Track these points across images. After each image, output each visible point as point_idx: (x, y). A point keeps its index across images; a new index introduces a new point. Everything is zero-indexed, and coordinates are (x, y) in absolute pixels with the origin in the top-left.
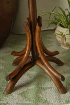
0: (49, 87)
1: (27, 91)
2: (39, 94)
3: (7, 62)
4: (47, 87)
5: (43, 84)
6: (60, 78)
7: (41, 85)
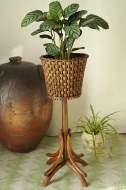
1: (59, 184)
2: (68, 187)
4: (74, 182)
6: (84, 175)
7: (70, 180)
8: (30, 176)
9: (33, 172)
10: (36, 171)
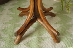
0: (47, 37)
1: (31, 41)
2: (40, 44)
3: (15, 13)
4: (45, 37)
5: (42, 34)
7: (41, 35)
8: (3, 31)
9: (6, 26)
10: (9, 25)
